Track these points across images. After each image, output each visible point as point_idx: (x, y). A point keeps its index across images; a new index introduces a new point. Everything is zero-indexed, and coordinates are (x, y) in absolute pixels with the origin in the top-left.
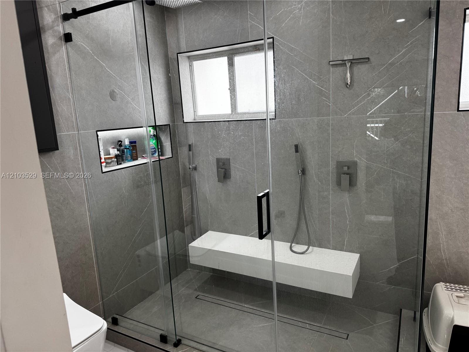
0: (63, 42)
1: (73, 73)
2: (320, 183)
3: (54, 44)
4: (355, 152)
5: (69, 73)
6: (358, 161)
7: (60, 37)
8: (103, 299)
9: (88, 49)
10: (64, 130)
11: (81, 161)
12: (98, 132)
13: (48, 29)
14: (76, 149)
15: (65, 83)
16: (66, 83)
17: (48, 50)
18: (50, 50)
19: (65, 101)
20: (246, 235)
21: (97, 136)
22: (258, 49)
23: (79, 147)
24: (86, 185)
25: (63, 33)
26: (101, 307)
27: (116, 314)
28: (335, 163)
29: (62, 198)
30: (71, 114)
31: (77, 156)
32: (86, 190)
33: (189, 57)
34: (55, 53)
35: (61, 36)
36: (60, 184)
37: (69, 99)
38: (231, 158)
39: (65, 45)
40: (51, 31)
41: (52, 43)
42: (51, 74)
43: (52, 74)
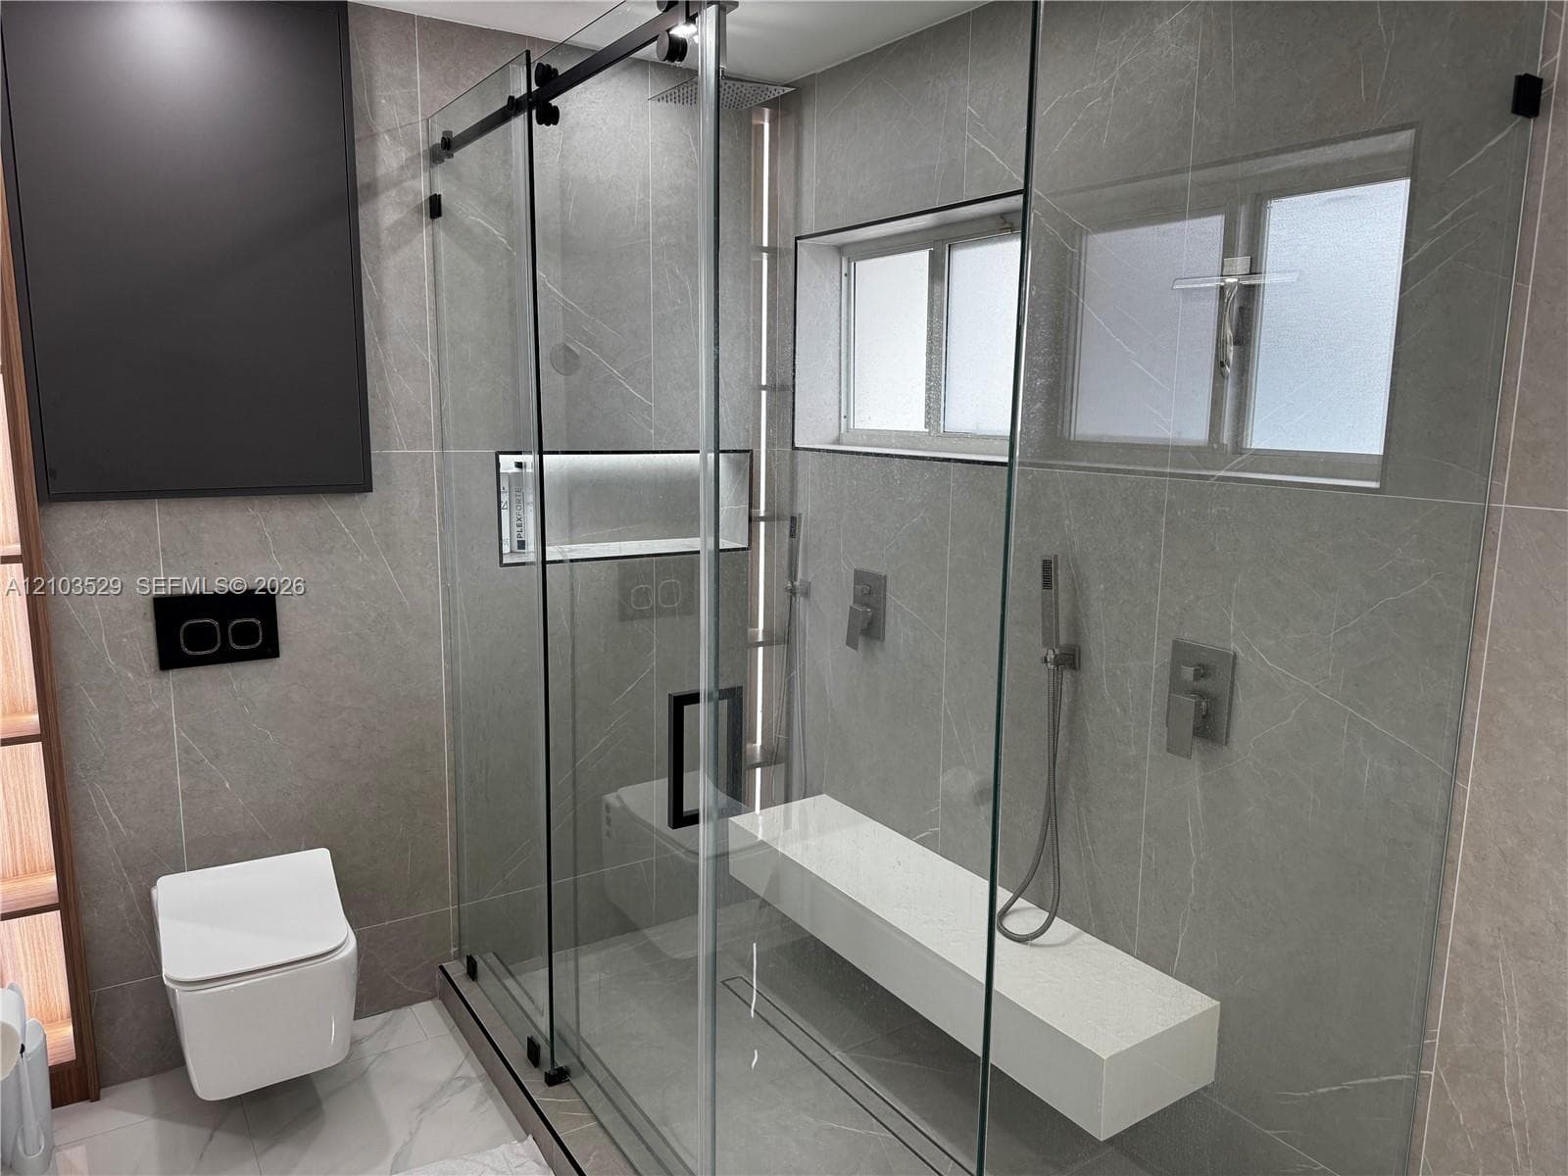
0: (425, 219)
1: (444, 295)
2: (1118, 710)
3: (399, 223)
4: (1232, 619)
5: (433, 297)
6: (1241, 654)
7: (416, 207)
8: (459, 899)
9: (497, 233)
10: (401, 443)
11: (440, 525)
12: (500, 456)
13: (387, 189)
14: (429, 494)
15: (417, 322)
16: (420, 323)
17: (380, 241)
18: (386, 239)
19: (411, 370)
20: (908, 834)
21: (498, 465)
22: (1007, 226)
23: (438, 489)
24: (446, 589)
25: (429, 195)
26: (453, 923)
27: (494, 954)
28: (1169, 648)
29: (373, 614)
30: (426, 402)
31: (430, 511)
32: (448, 603)
33: (840, 249)
34: (399, 247)
35: (419, 202)
36: (373, 577)
37: (425, 364)
38: (889, 576)
39: (430, 227)
40: (393, 193)
41: (391, 221)
42: (381, 301)
43: (385, 300)
